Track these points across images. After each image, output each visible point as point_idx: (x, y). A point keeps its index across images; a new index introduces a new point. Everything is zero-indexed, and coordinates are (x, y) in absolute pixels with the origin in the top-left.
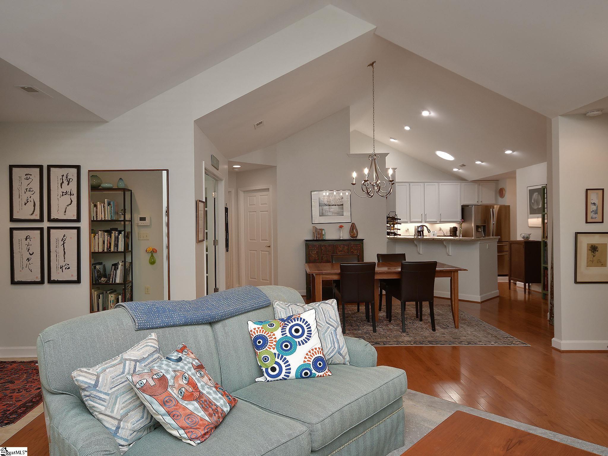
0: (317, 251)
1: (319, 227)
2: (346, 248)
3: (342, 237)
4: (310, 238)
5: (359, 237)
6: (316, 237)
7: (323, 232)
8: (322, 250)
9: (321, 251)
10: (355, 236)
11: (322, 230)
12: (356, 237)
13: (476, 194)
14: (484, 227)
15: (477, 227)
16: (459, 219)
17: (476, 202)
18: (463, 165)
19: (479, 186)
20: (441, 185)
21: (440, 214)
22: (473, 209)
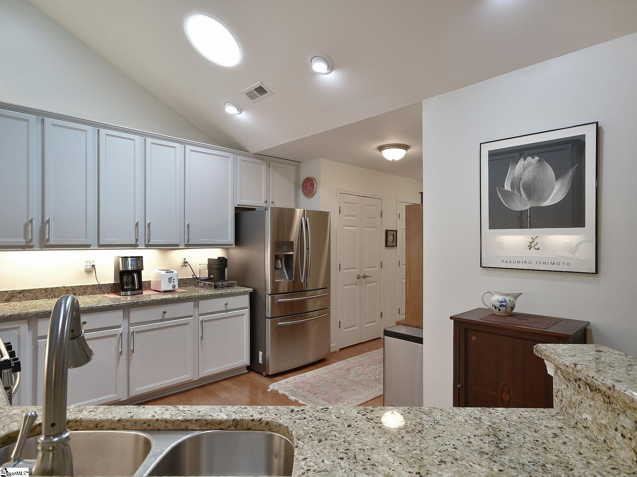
13: (263, 180)
14: (288, 259)
15: (276, 258)
16: (230, 238)
17: (264, 201)
18: (261, 90)
19: (268, 168)
20: (191, 150)
21: (188, 226)
22: (268, 214)
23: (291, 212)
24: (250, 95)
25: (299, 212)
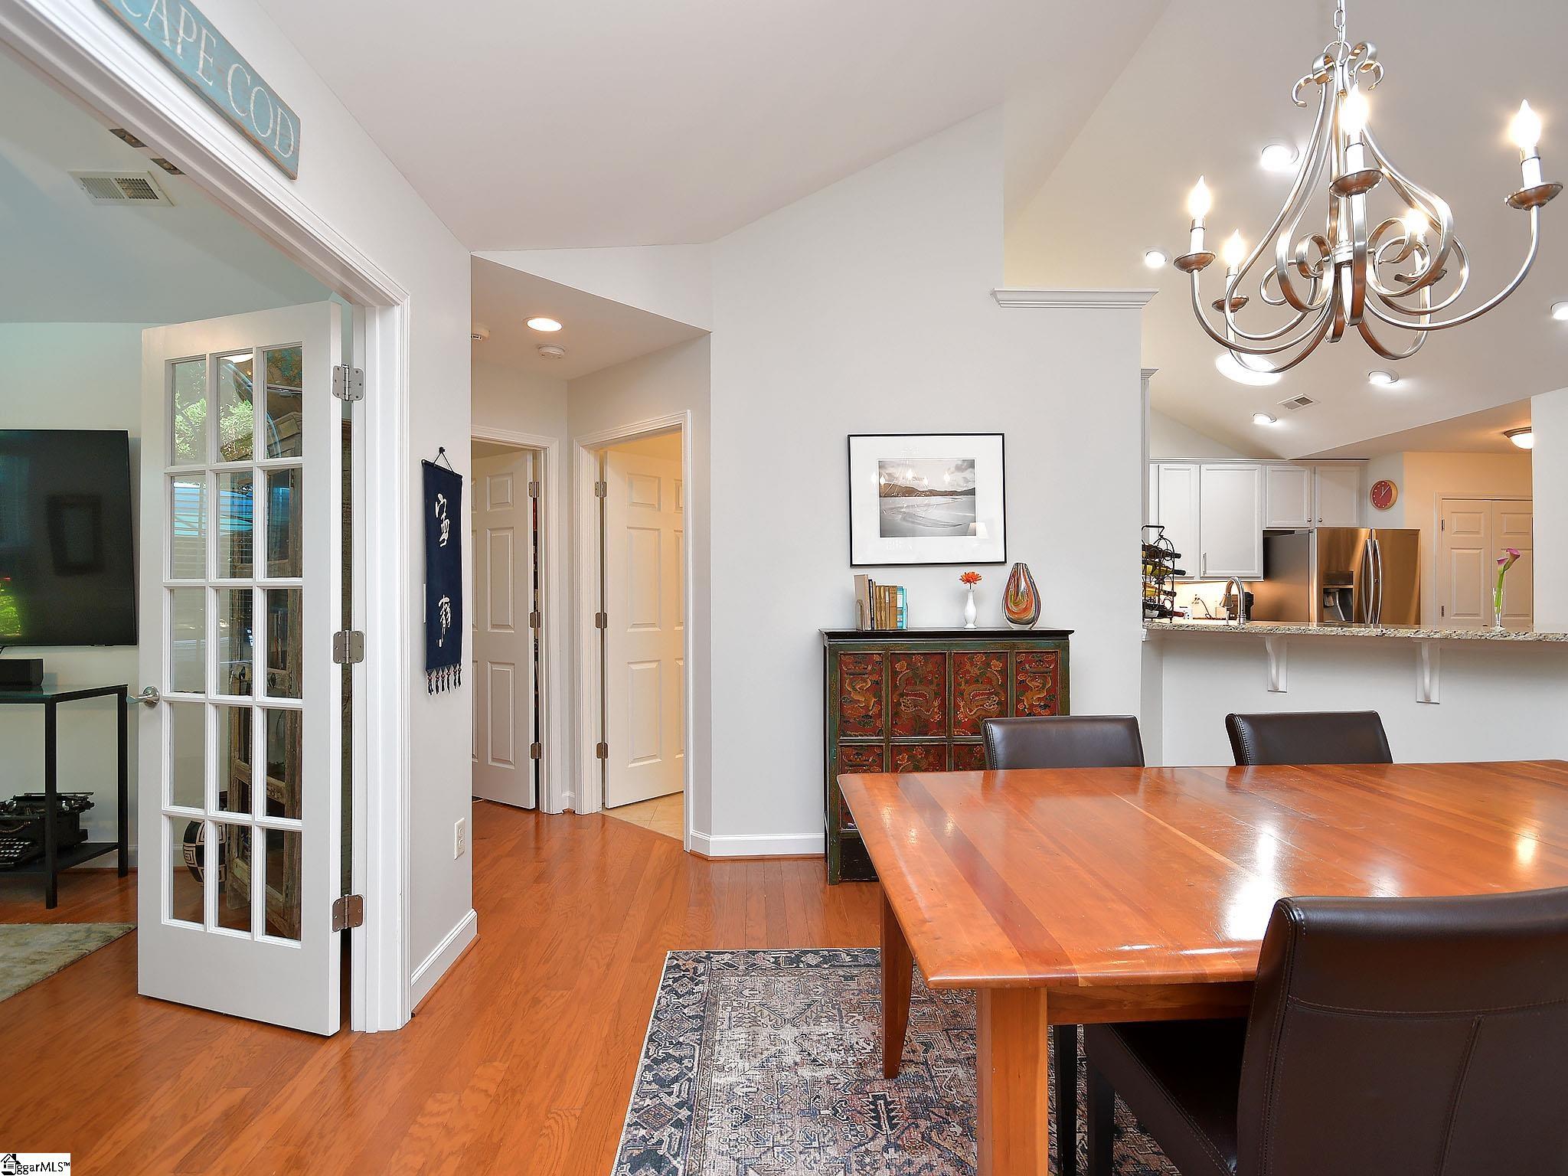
0: (875, 677)
1: (881, 578)
2: (996, 665)
3: (973, 620)
4: (842, 622)
5: (1047, 621)
6: (872, 619)
7: (899, 597)
8: (895, 674)
9: (894, 679)
10: (1031, 615)
11: (893, 590)
12: (1033, 620)
13: (1305, 497)
14: (1345, 594)
15: (1324, 593)
16: (1257, 569)
17: (1306, 519)
18: (1303, 401)
19: (1313, 475)
20: (1208, 470)
21: (1205, 555)
22: (1314, 539)
23: (1351, 534)
24: (1290, 406)
25: (1364, 533)
